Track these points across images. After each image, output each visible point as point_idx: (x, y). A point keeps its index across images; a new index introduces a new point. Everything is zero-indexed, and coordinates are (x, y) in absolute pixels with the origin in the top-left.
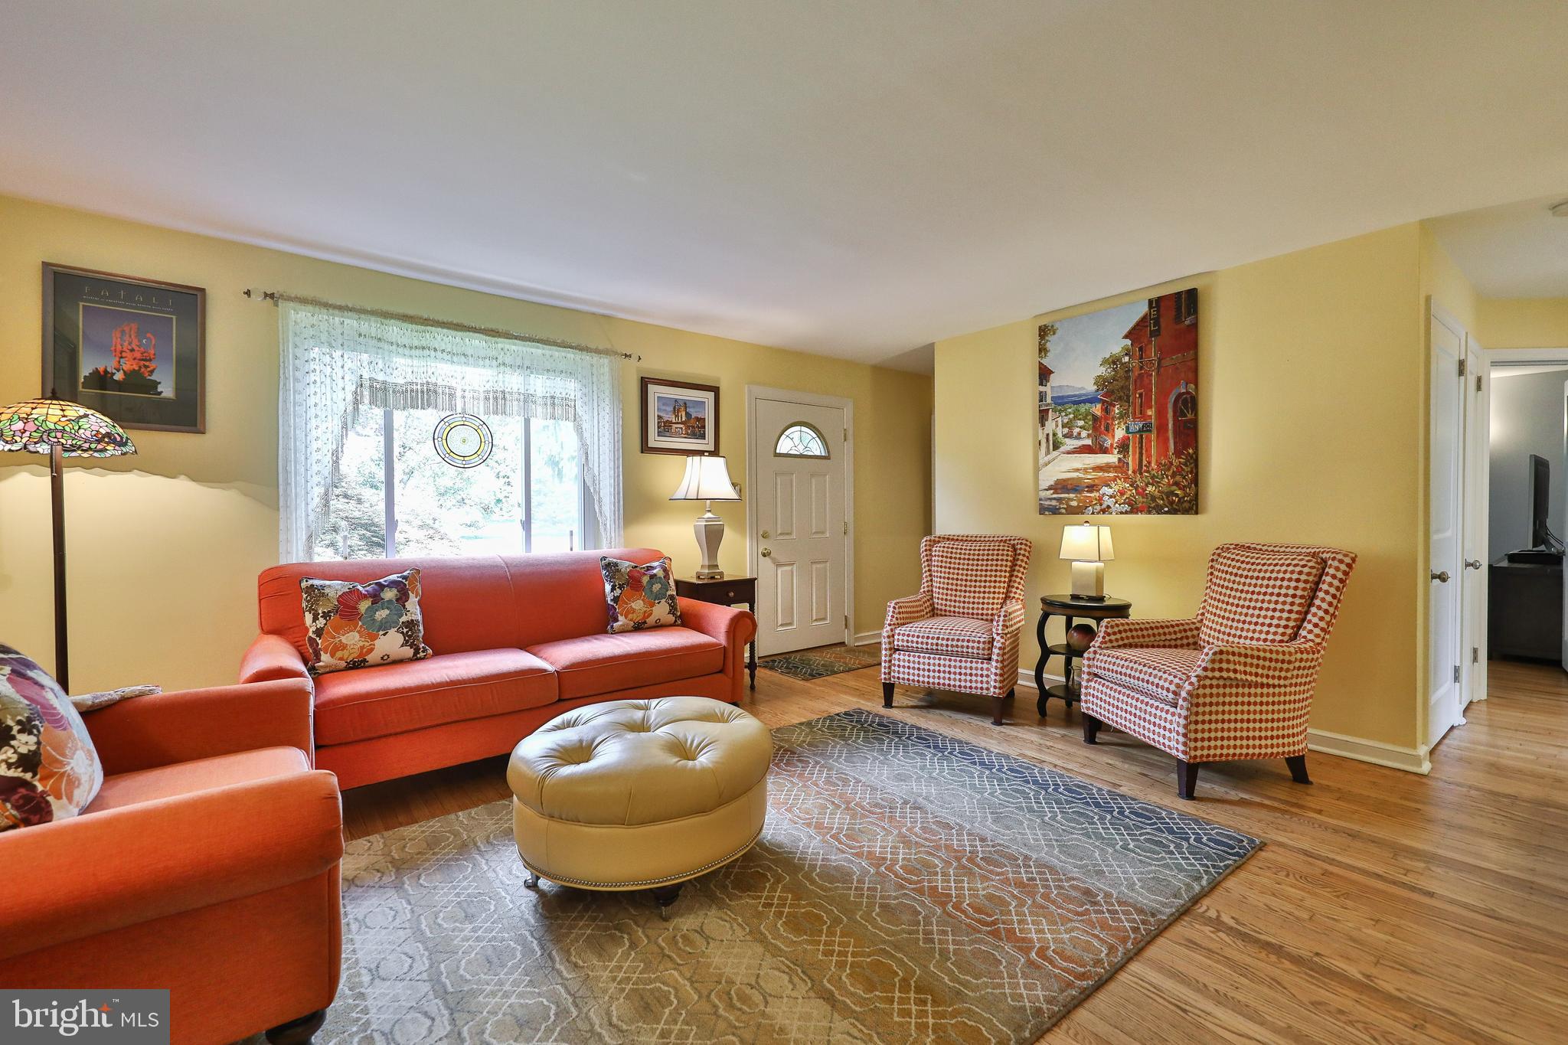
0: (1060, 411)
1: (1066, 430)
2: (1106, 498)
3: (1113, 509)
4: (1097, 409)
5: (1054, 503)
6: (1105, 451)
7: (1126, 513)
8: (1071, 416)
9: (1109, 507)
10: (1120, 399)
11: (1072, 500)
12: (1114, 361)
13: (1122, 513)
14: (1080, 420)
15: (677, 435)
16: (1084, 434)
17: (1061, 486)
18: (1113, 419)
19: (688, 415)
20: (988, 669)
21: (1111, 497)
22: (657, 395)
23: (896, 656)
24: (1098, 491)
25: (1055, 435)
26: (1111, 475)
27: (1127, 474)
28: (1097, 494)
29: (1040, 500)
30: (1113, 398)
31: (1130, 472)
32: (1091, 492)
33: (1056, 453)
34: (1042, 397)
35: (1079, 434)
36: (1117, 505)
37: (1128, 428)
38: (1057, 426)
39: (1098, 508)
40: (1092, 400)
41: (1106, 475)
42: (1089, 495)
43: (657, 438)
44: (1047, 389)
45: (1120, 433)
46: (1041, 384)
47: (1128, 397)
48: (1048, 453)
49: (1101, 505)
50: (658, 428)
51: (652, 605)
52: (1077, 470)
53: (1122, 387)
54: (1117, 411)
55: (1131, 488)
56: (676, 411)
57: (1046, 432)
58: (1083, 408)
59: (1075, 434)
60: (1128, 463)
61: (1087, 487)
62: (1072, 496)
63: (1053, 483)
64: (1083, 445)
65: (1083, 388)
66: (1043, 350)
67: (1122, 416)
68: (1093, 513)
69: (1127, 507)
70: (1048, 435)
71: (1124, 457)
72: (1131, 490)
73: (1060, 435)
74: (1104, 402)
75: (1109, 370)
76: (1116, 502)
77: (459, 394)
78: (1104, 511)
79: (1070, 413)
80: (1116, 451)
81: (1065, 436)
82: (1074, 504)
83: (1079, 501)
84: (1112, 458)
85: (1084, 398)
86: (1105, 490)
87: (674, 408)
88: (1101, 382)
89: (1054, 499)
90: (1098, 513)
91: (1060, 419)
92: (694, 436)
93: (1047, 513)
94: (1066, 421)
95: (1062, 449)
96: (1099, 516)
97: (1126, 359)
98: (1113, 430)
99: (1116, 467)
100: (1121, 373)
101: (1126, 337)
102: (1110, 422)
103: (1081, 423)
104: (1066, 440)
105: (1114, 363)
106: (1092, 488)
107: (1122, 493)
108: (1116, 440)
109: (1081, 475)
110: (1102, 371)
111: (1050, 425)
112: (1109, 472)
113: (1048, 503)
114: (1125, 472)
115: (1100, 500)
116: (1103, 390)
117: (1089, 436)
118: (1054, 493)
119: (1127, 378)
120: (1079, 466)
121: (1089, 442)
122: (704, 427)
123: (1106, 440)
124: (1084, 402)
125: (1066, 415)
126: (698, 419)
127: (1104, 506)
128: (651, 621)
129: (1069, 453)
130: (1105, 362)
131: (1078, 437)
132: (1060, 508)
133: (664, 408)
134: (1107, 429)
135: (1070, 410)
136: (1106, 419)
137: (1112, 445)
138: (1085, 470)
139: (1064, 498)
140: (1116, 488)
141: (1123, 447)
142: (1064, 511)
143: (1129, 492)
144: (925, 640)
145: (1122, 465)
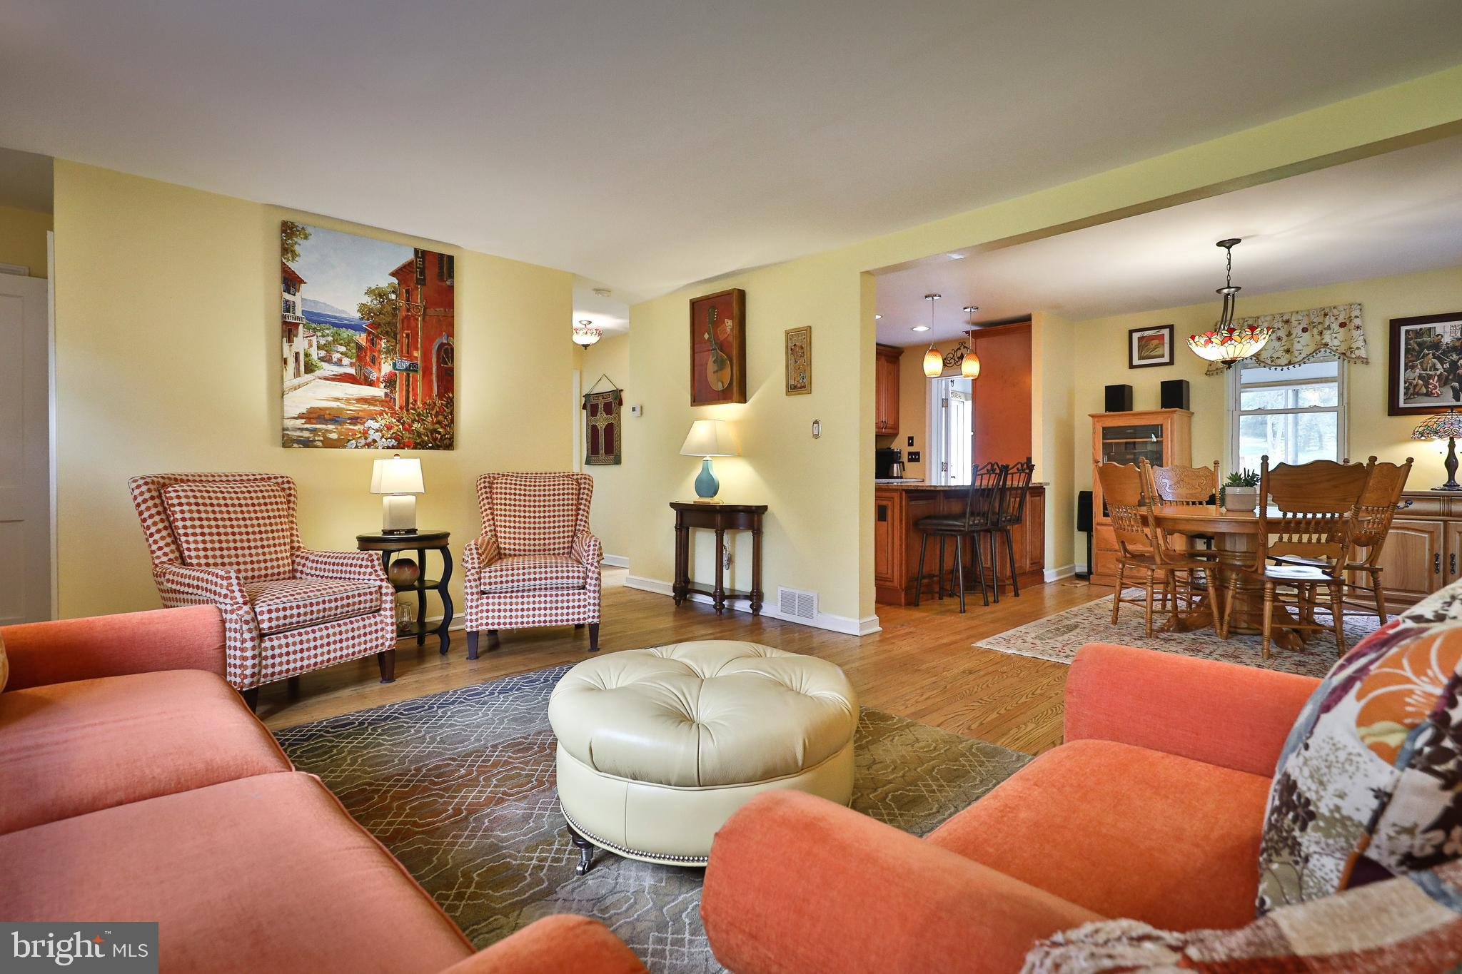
0: (315, 330)
1: (323, 353)
2: (371, 432)
3: (379, 443)
4: (362, 338)
5: (306, 434)
6: (371, 383)
7: (393, 447)
8: (330, 339)
9: (375, 441)
10: (387, 333)
11: (331, 432)
12: (380, 294)
13: (388, 448)
14: (341, 345)
16: (346, 361)
17: (314, 415)
18: (380, 352)
21: (377, 431)
24: (363, 424)
25: (307, 355)
26: (378, 408)
27: (394, 409)
28: (362, 427)
29: (284, 429)
30: (379, 330)
31: (397, 408)
32: (355, 424)
33: (308, 377)
34: (288, 307)
35: (340, 360)
36: (384, 440)
37: (394, 365)
38: (311, 346)
39: (363, 441)
40: (356, 328)
41: (372, 408)
42: (352, 427)
44: (296, 299)
45: (386, 368)
46: (287, 291)
47: (395, 334)
48: (297, 374)
49: (366, 438)
52: (338, 399)
53: (389, 323)
54: (383, 345)
55: (397, 423)
57: (295, 349)
58: (345, 333)
59: (335, 360)
60: (395, 399)
61: (349, 419)
62: (331, 427)
63: (305, 411)
64: (345, 374)
65: (343, 311)
66: (286, 250)
67: (388, 352)
68: (357, 447)
69: (394, 442)
70: (297, 354)
71: (391, 392)
72: (397, 426)
73: (314, 357)
74: (369, 333)
75: (375, 302)
76: (383, 437)
78: (369, 445)
79: (328, 335)
80: (382, 385)
81: (322, 359)
82: (334, 436)
83: (340, 433)
84: (379, 392)
85: (345, 322)
86: (370, 423)
88: (364, 310)
89: (307, 429)
90: (362, 447)
91: (314, 339)
93: (295, 445)
94: (323, 342)
95: (318, 373)
96: (364, 450)
97: (393, 297)
98: (380, 363)
99: (382, 401)
100: (388, 308)
101: (393, 274)
102: (376, 354)
103: (343, 349)
104: (323, 363)
105: (381, 296)
106: (355, 420)
107: (389, 428)
108: (383, 374)
109: (342, 406)
110: (367, 300)
111: (300, 343)
112: (376, 405)
113: (298, 433)
114: (392, 407)
115: (365, 434)
116: (368, 319)
117: (352, 365)
118: (306, 423)
119: (395, 316)
120: (341, 395)
121: (352, 371)
123: (371, 372)
124: (347, 327)
125: (323, 336)
127: (370, 440)
129: (326, 379)
130: (369, 292)
131: (339, 363)
132: (314, 441)
134: (373, 361)
135: (327, 332)
136: (371, 350)
137: (378, 378)
138: (348, 401)
139: (320, 430)
140: (383, 422)
141: (390, 382)
142: (319, 444)
143: (396, 428)
144: (308, 609)
145: (388, 401)
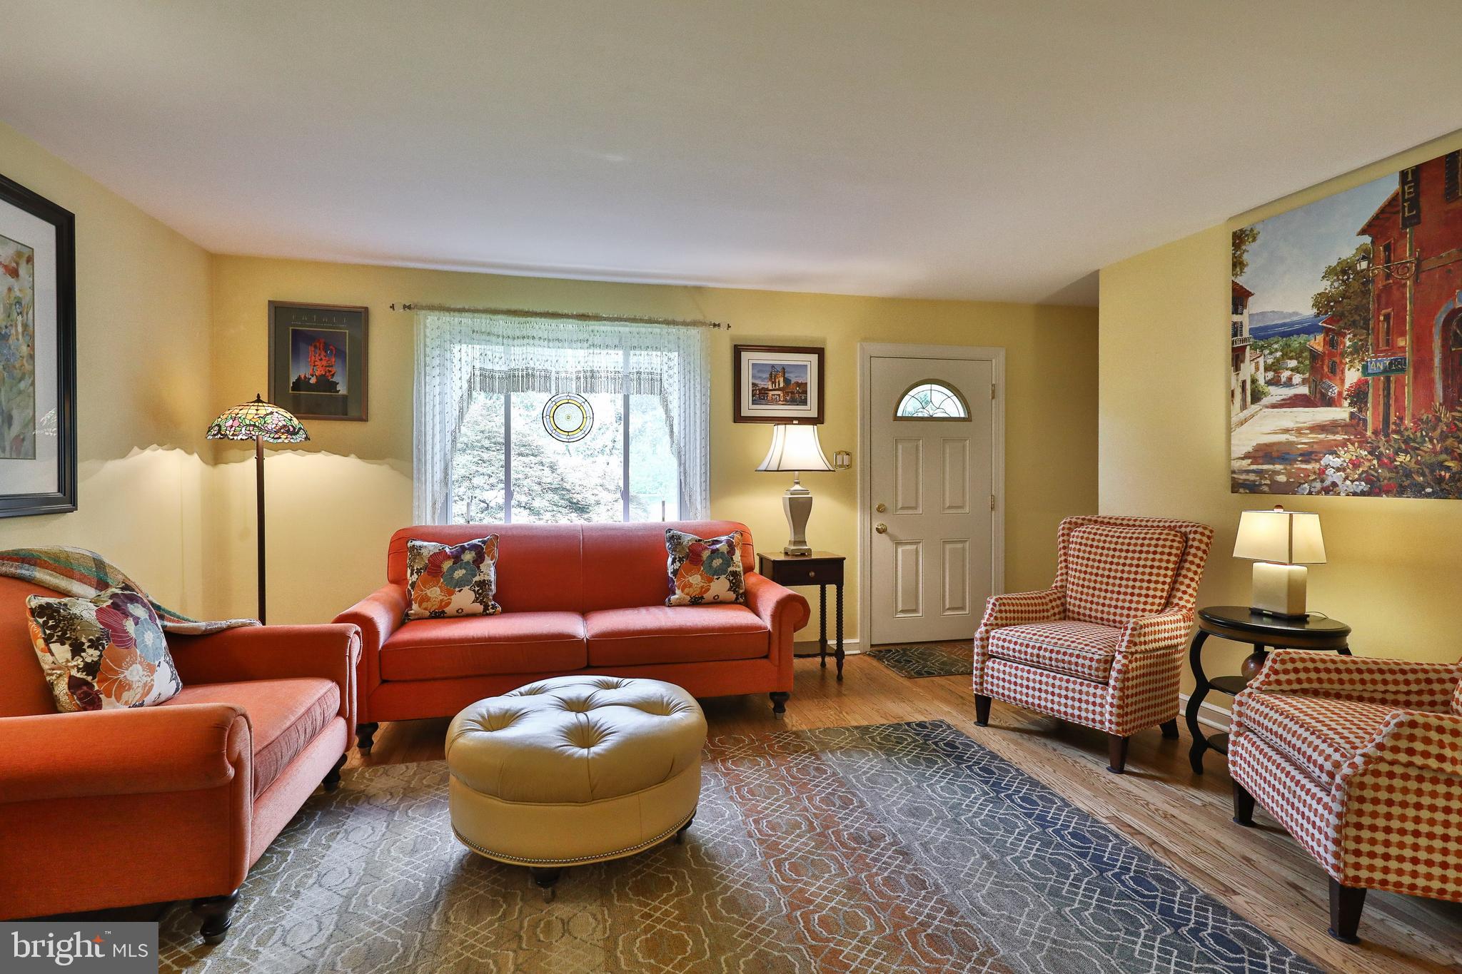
0: (1262, 349)
1: (1270, 375)
2: (1330, 471)
3: (1341, 487)
4: (1317, 343)
5: (1252, 477)
6: (1330, 402)
7: (1363, 494)
8: (1279, 354)
9: (1334, 484)
10: (1354, 324)
11: (1278, 473)
12: (1343, 270)
13: (1355, 494)
14: (1291, 358)
15: (774, 401)
16: (1297, 378)
17: (1264, 453)
18: (1343, 355)
19: (787, 381)
20: (1102, 697)
21: (1338, 470)
22: (751, 362)
23: (990, 664)
24: (1318, 461)
25: (1254, 381)
26: (1339, 437)
27: (1364, 436)
28: (1317, 466)
29: (1233, 472)
30: (1342, 324)
31: (1369, 433)
32: (1307, 462)
33: (1255, 407)
34: (1236, 329)
35: (1290, 379)
36: (1348, 482)
37: (1365, 368)
38: (1257, 369)
39: (1318, 485)
40: (1309, 329)
41: (1331, 437)
42: (1304, 466)
43: (752, 407)
44: (1244, 319)
45: (1352, 376)
46: (1235, 311)
47: (1367, 321)
48: (1244, 407)
49: (1322, 481)
50: (753, 396)
51: (710, 580)
52: (1286, 431)
53: (1357, 308)
54: (1348, 343)
55: (1370, 457)
56: (772, 378)
57: (1241, 378)
58: (1296, 342)
59: (1283, 380)
60: (1365, 421)
61: (1301, 455)
62: (1278, 467)
63: (1250, 449)
64: (1296, 396)
65: (1296, 314)
66: (1238, 264)
67: (1356, 350)
68: (1310, 493)
69: (1363, 486)
70: (1244, 382)
71: (1360, 410)
72: (1370, 461)
73: (1261, 382)
74: (1327, 331)
75: (1336, 284)
76: (1346, 478)
77: (553, 376)
78: (1327, 491)
79: (1276, 350)
80: (1346, 403)
81: (1269, 383)
82: (1282, 478)
83: (1289, 475)
84: (1341, 413)
85: (1297, 327)
86: (1329, 459)
87: (771, 374)
88: (1323, 302)
89: (1253, 471)
90: (1318, 493)
91: (1261, 360)
92: (793, 401)
93: (1241, 490)
94: (1270, 361)
95: (1265, 401)
96: (1320, 496)
97: (1364, 265)
98: (1343, 372)
99: (1346, 425)
100: (1356, 286)
101: (1363, 232)
102: (1337, 359)
103: (1293, 363)
104: (1270, 388)
105: (1344, 272)
106: (1308, 456)
107: (1356, 465)
108: (1347, 386)
109: (1293, 438)
110: (1325, 286)
111: (1247, 369)
112: (1337, 433)
113: (1244, 477)
114: (1360, 433)
115: (1321, 474)
116: (1326, 313)
117: (1304, 382)
118: (1252, 463)
119: (1365, 293)
120: (1290, 425)
121: (1304, 390)
122: (805, 392)
123: (1330, 387)
124: (1298, 332)
125: (1271, 353)
126: (798, 384)
127: (1327, 483)
128: (708, 596)
129: (1274, 406)
130: (1330, 272)
131: (1289, 383)
132: (1261, 485)
133: (760, 375)
134: (1333, 370)
135: (1276, 346)
136: (1331, 355)
137: (1340, 394)
138: (1299, 431)
139: (1267, 471)
140: (1347, 457)
141: (1358, 396)
142: (1266, 489)
143: (1367, 464)
145: (1356, 424)
